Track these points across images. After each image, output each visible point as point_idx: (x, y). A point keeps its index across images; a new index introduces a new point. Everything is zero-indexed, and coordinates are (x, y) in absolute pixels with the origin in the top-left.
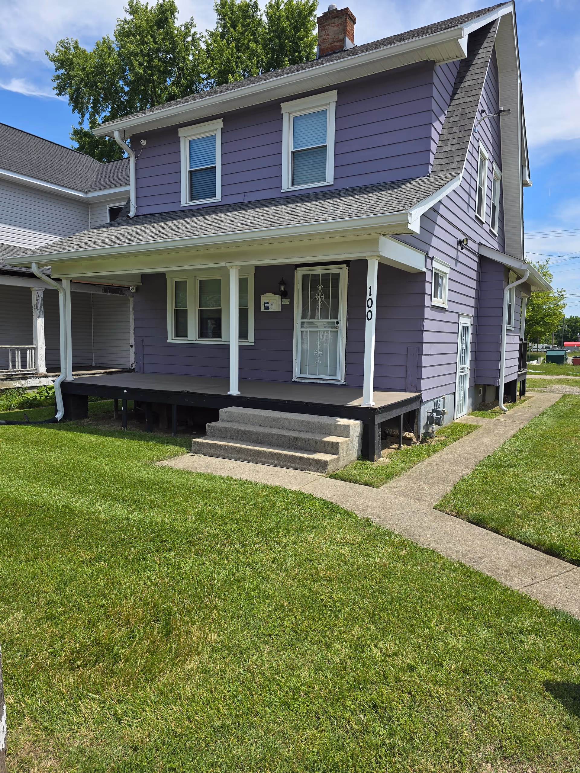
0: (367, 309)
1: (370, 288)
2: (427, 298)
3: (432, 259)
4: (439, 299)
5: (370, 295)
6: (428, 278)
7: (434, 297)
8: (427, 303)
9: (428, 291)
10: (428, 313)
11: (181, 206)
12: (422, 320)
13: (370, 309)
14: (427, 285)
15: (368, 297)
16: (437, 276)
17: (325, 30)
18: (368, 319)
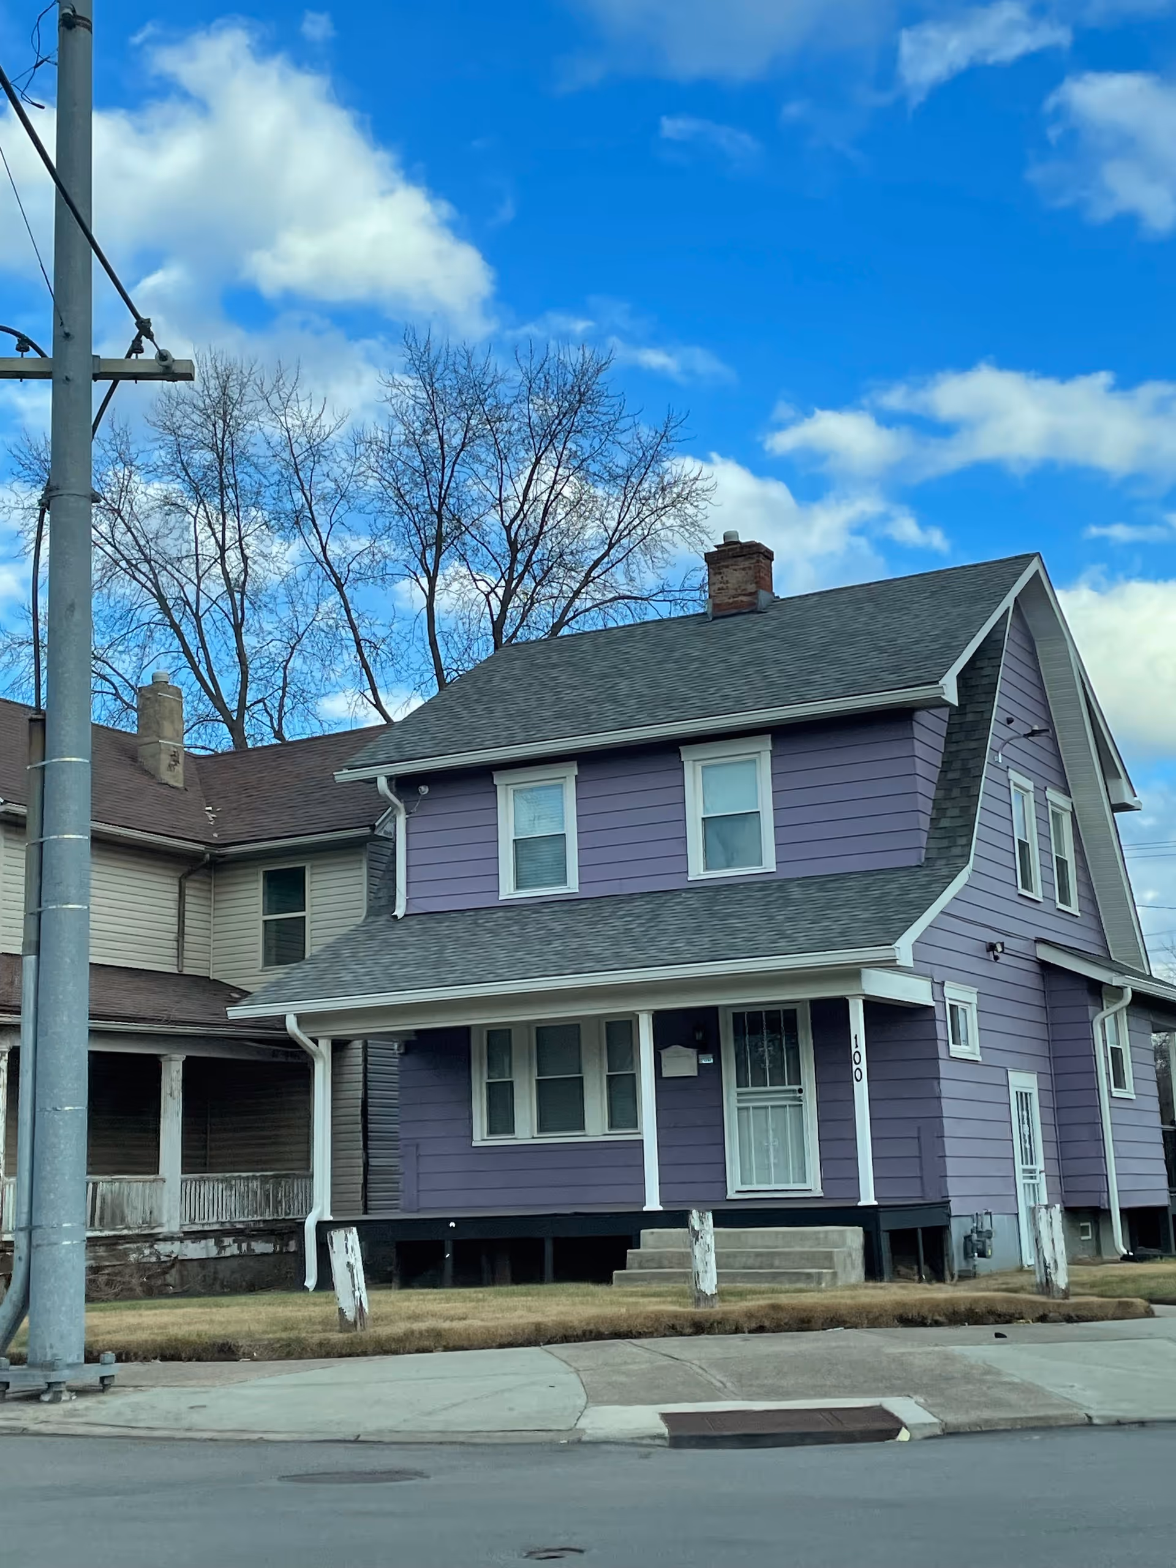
0: (855, 1067)
1: (856, 1038)
2: (941, 1045)
3: (942, 984)
4: (963, 1047)
5: (857, 1046)
6: (939, 1015)
7: (954, 1043)
8: (942, 1054)
9: (941, 1035)
10: (945, 1069)
11: (500, 898)
12: (935, 1082)
13: (858, 1066)
14: (939, 1026)
15: (854, 1050)
16: (954, 1010)
17: (720, 573)
18: (857, 1080)
